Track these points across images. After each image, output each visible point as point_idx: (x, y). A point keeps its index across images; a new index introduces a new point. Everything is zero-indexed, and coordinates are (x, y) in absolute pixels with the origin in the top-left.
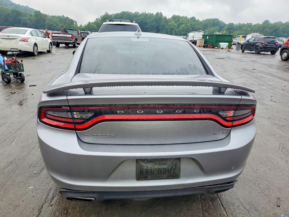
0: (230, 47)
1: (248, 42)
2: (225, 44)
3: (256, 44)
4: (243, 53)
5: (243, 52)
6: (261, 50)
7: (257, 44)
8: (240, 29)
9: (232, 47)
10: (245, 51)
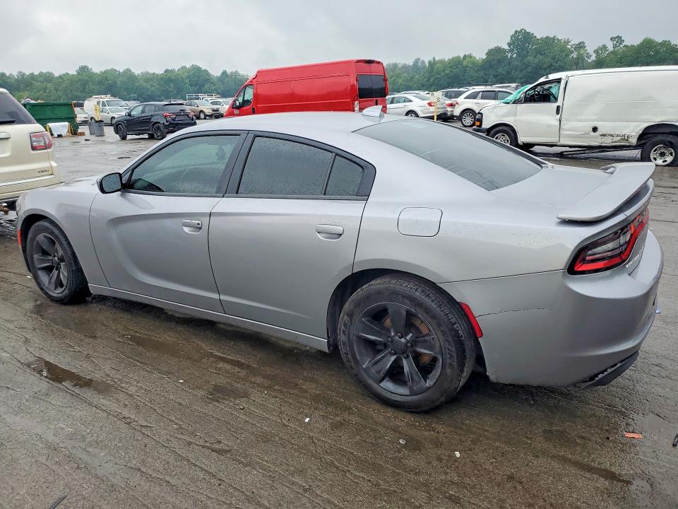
0: (74, 132)
1: (129, 115)
2: (61, 126)
3: (150, 119)
4: (124, 142)
5: (124, 138)
6: (167, 130)
7: (154, 120)
8: (27, 86)
9: (79, 131)
10: (129, 137)
